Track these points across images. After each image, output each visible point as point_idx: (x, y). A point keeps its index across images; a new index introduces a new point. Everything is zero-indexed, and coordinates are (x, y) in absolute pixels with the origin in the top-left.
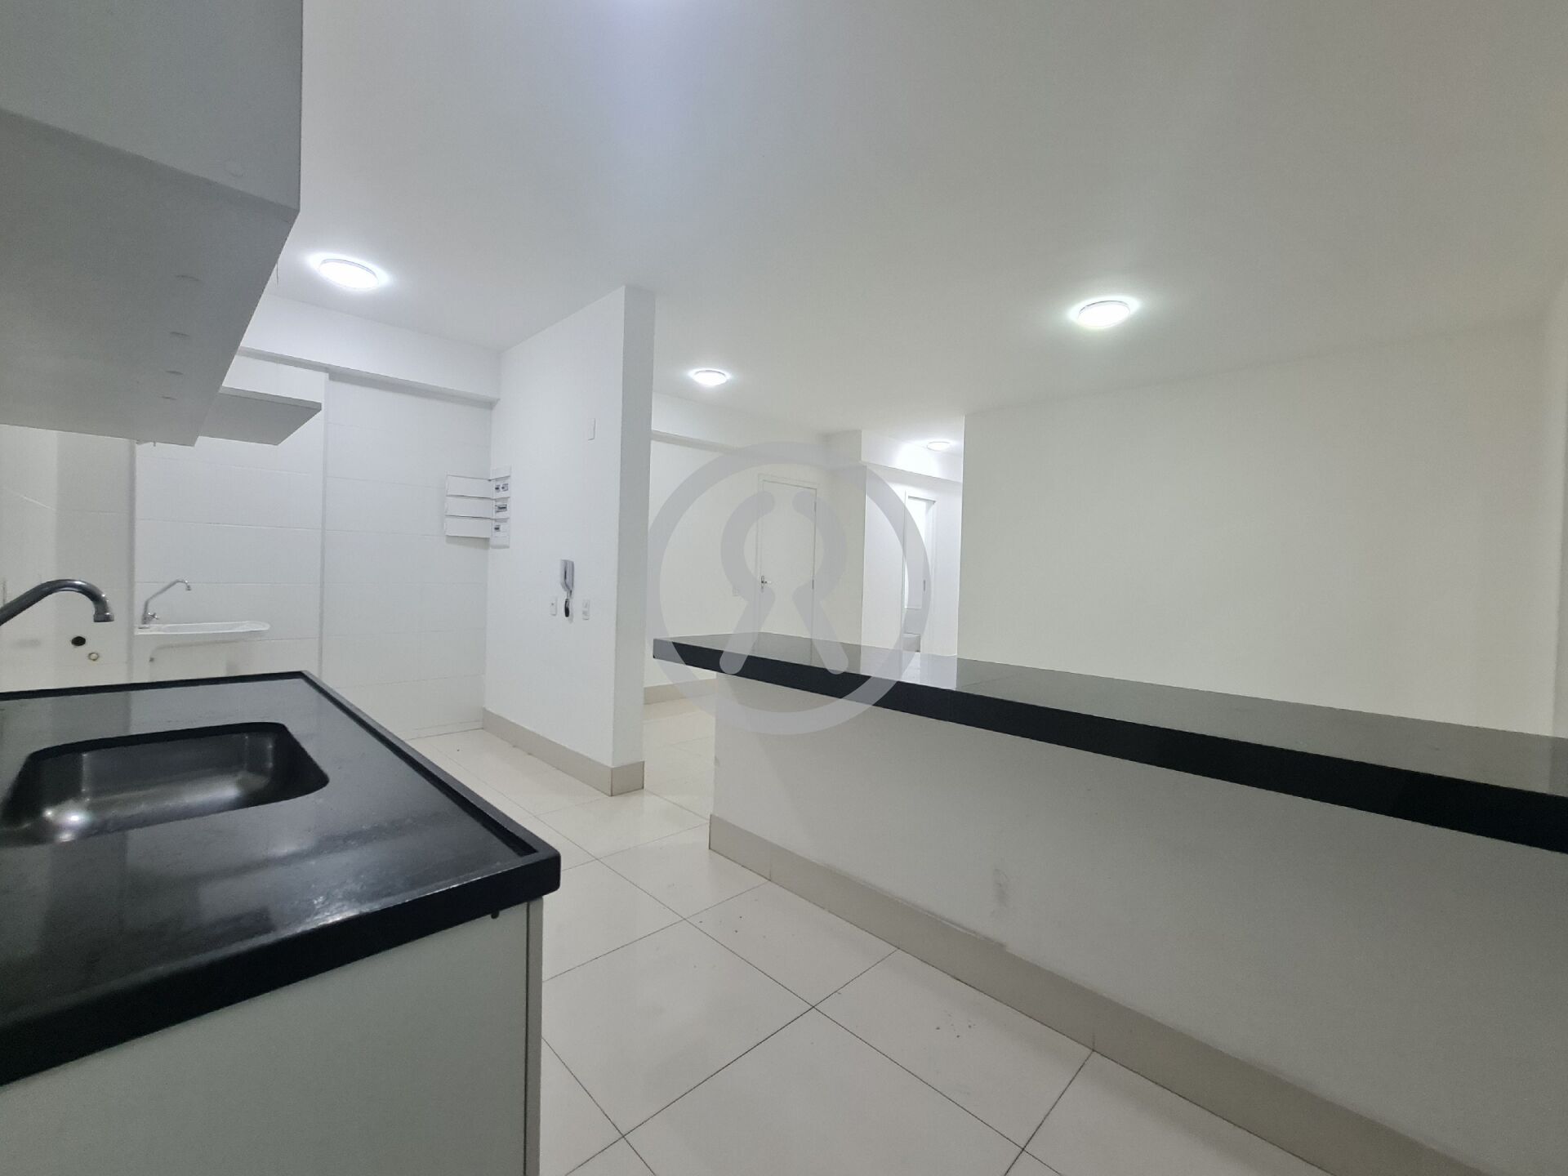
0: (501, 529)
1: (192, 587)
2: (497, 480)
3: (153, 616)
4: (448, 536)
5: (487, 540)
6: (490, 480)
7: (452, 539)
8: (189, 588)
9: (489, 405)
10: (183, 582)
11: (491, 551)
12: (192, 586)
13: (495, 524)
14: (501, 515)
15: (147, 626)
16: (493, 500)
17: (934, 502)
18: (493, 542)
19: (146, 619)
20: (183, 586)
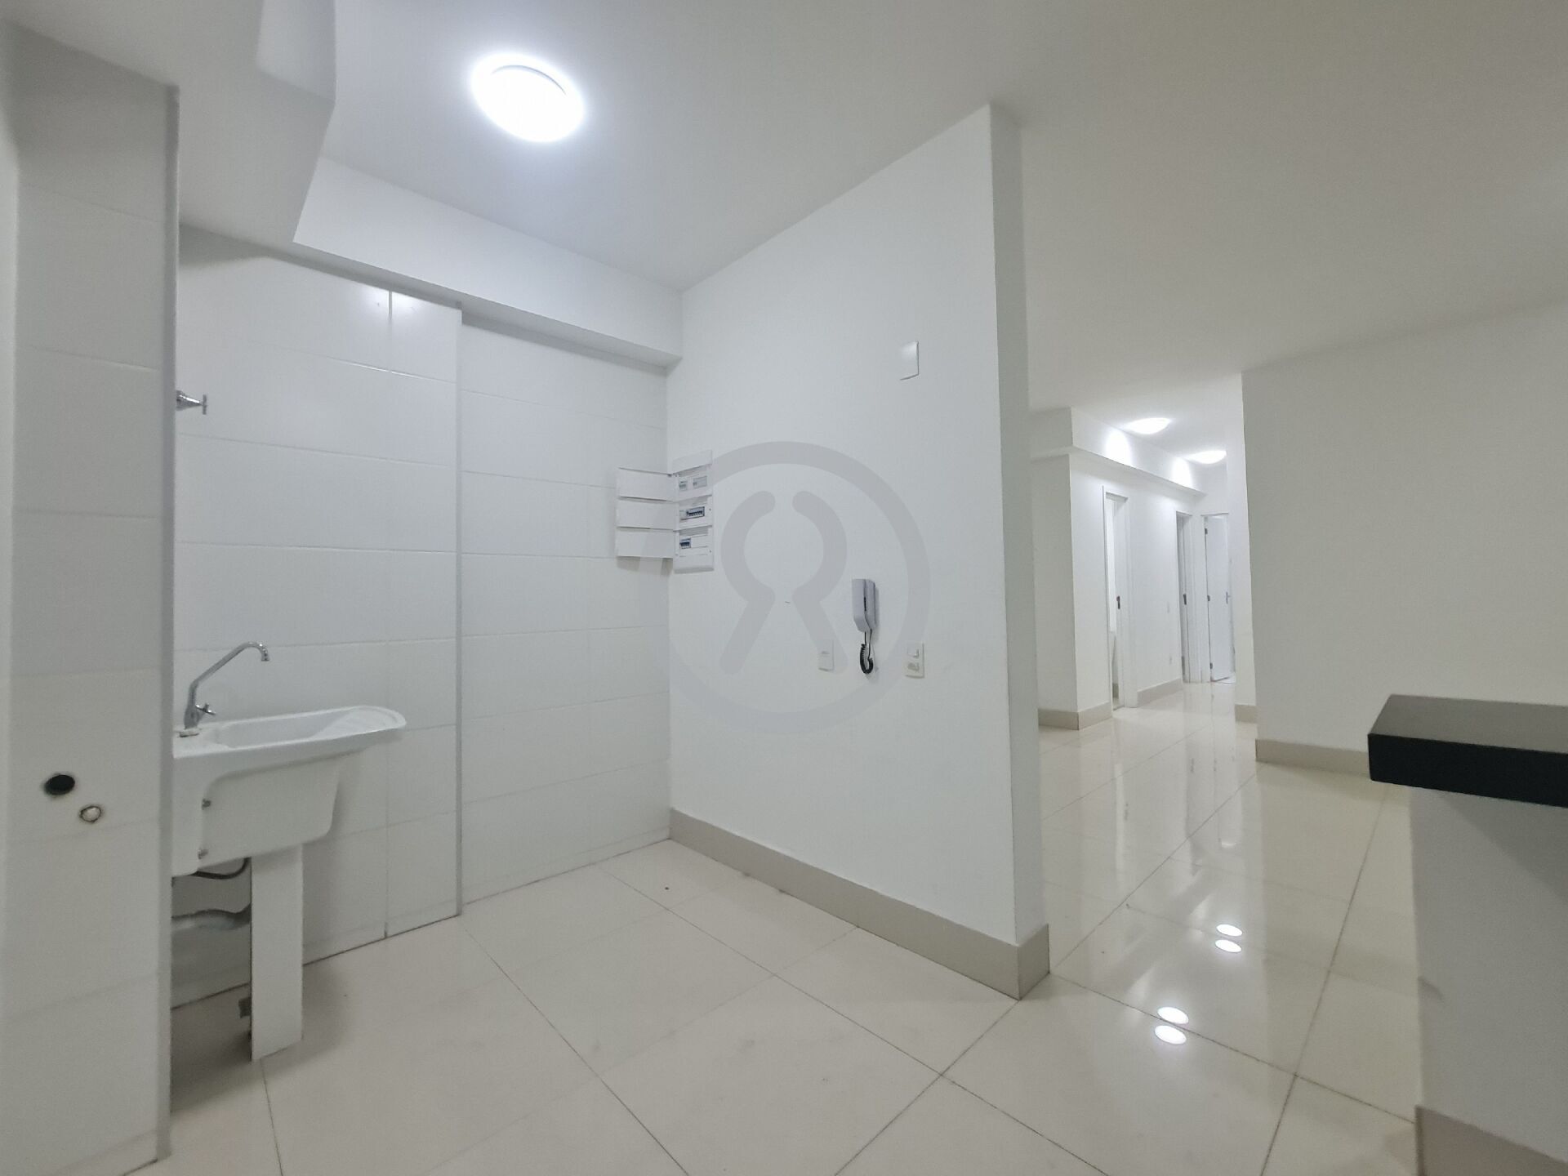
0: (692, 544)
1: (270, 657)
2: (680, 474)
3: (205, 710)
4: (621, 558)
5: (667, 562)
6: (670, 475)
7: (630, 562)
8: (265, 657)
9: (663, 368)
10: (256, 646)
11: (673, 577)
12: (270, 651)
13: (679, 538)
14: (693, 522)
15: (194, 730)
16: (675, 503)
17: (1126, 499)
18: (678, 563)
19: (193, 716)
20: (253, 654)
